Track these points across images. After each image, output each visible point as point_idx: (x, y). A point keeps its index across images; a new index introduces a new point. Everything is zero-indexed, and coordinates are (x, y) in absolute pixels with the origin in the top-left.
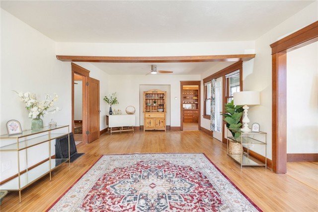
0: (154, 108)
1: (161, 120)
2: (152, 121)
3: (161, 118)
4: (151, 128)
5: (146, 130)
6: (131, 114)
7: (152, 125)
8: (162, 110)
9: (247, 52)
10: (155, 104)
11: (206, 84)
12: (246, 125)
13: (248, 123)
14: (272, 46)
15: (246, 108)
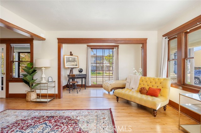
12: (43, 79)
13: (44, 78)
14: (58, 39)
15: (43, 69)
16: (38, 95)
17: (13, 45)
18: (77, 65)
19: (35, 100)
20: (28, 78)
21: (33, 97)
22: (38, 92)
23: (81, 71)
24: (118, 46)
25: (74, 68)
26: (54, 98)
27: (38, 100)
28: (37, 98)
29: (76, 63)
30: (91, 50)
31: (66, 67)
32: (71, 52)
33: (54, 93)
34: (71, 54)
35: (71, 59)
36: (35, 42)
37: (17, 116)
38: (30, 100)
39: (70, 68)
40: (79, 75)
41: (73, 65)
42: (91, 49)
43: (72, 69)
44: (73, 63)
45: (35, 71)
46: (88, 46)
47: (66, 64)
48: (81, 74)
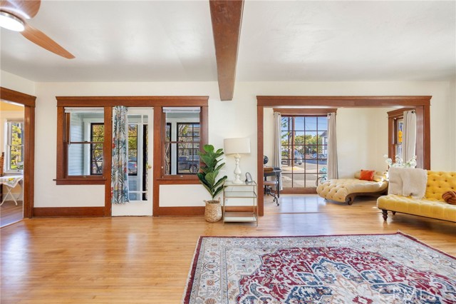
12: (238, 177)
13: (240, 175)
17: (167, 110)
24: (335, 111)
30: (281, 118)
33: (252, 205)
38: (215, 219)
42: (282, 116)
46: (275, 110)
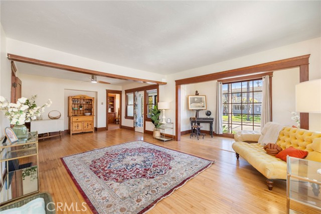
0: (79, 112)
1: (89, 123)
2: (80, 124)
3: (90, 121)
4: (79, 131)
5: (73, 134)
6: (55, 118)
7: (80, 128)
8: (90, 114)
9: (163, 81)
10: (81, 109)
11: (127, 94)
12: (164, 120)
14: (176, 81)
15: (164, 111)
16: (161, 134)
18: (204, 107)
19: (158, 138)
20: (153, 118)
21: (157, 135)
22: (161, 131)
23: (209, 114)
24: (270, 74)
25: (200, 110)
26: (172, 140)
27: (161, 139)
28: (161, 137)
29: (203, 103)
31: (190, 108)
32: (197, 92)
34: (197, 94)
35: (196, 99)
36: (160, 87)
37: (142, 145)
38: (155, 137)
39: (195, 110)
40: (206, 119)
41: (199, 107)
42: (223, 84)
43: (198, 111)
44: (199, 104)
45: (159, 112)
46: (218, 81)
47: (190, 106)
48: (208, 117)
